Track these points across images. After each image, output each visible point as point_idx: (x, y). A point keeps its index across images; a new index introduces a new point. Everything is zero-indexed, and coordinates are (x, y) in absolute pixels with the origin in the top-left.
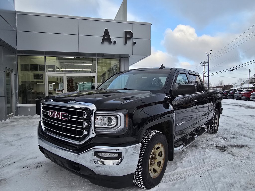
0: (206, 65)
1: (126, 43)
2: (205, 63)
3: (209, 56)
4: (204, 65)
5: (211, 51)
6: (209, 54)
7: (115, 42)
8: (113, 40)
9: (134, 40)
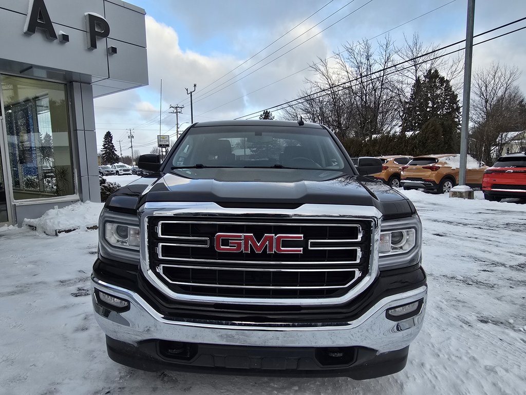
0: (180, 112)
1: (93, 45)
2: (178, 108)
3: (191, 96)
4: (177, 112)
5: (195, 86)
6: (191, 93)
7: (65, 38)
8: (60, 31)
9: (112, 44)
